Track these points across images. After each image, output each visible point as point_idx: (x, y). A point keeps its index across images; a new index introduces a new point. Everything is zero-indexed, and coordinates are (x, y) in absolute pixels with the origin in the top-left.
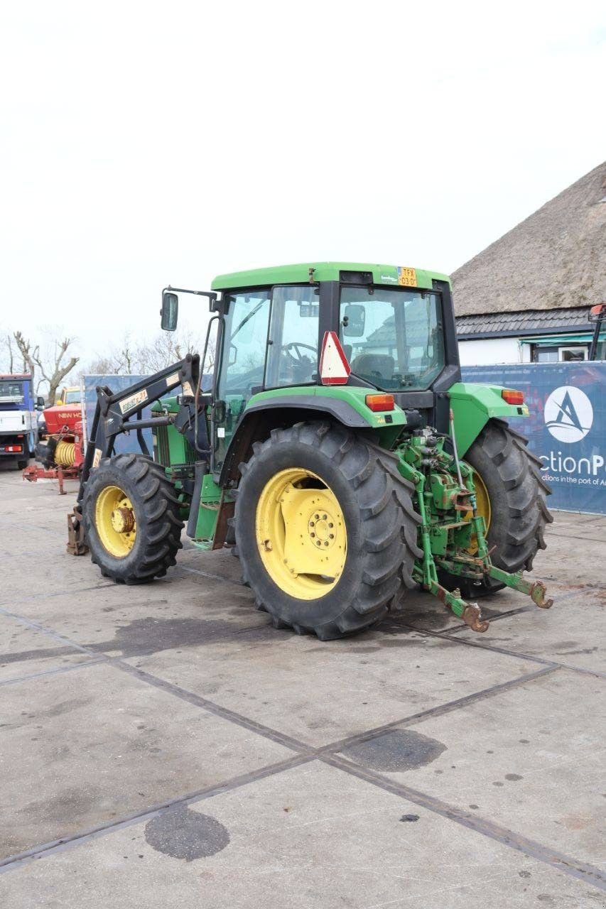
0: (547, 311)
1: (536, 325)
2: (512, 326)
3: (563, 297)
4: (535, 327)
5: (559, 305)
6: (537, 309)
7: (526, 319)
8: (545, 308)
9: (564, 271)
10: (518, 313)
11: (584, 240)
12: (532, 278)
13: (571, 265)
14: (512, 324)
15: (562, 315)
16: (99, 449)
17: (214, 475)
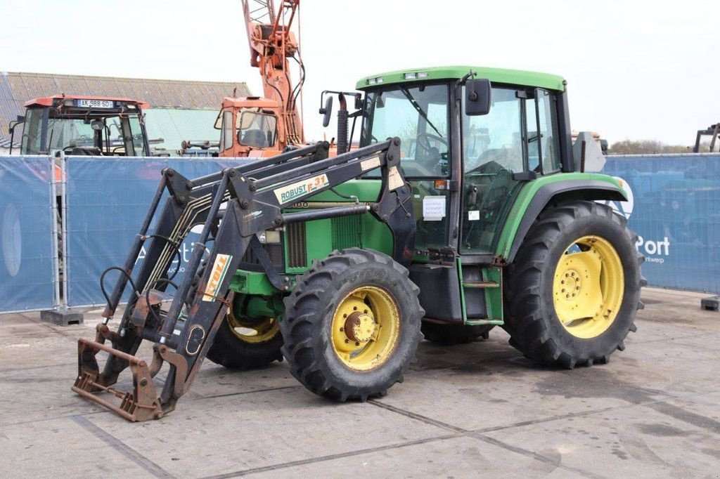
16: (224, 253)
17: (461, 257)
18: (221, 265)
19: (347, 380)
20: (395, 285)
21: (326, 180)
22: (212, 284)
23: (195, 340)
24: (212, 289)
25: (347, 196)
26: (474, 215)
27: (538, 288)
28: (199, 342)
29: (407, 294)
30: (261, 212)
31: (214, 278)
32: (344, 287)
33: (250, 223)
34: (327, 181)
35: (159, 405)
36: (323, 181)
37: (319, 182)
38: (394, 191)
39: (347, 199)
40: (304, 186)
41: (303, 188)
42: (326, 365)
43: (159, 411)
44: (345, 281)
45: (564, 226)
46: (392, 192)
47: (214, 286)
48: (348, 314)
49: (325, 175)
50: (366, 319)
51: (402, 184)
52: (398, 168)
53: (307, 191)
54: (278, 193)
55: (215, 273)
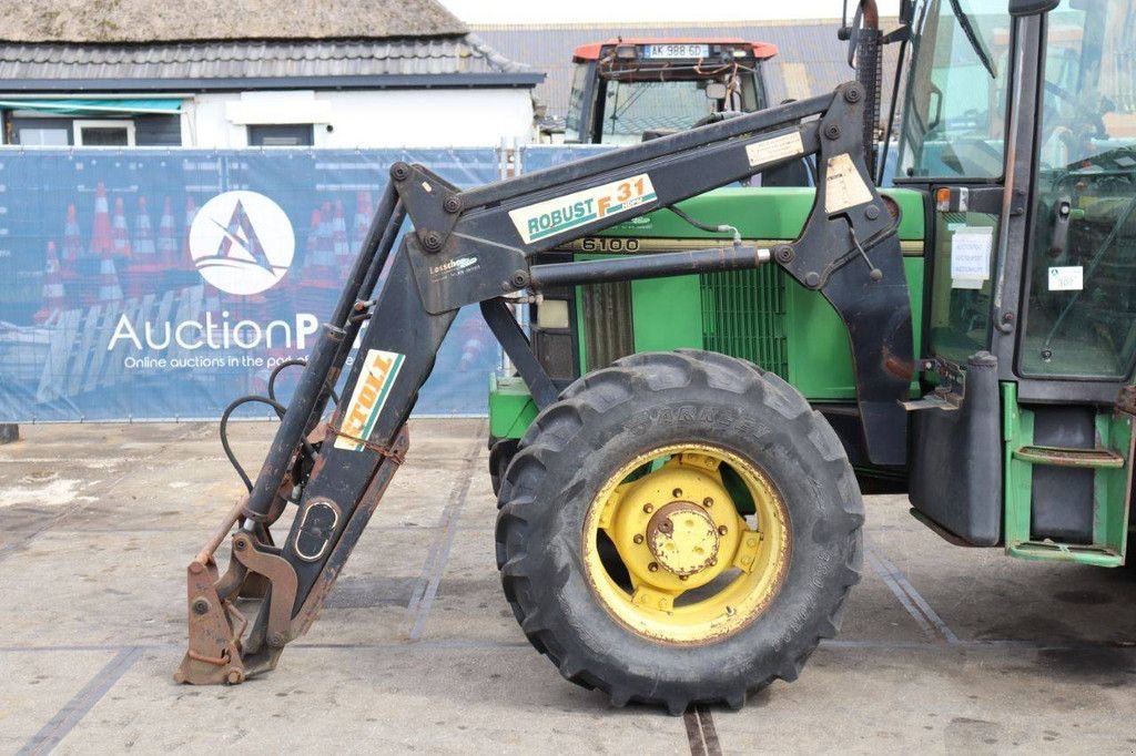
0: (30, 45)
1: (11, 72)
3: (59, 20)
5: (57, 35)
6: (6, 38)
16: (386, 349)
17: (1021, 383)
18: (378, 373)
19: (623, 661)
20: (768, 446)
21: (649, 188)
22: (356, 414)
23: (317, 530)
24: (357, 423)
25: (711, 226)
26: (1066, 279)
28: (325, 535)
29: (806, 469)
30: (474, 260)
31: (361, 399)
32: (613, 443)
33: (446, 285)
34: (652, 191)
35: (235, 655)
36: (640, 192)
37: (628, 193)
38: (843, 214)
39: (712, 233)
40: (589, 202)
41: (585, 207)
42: (563, 620)
43: (237, 668)
44: (619, 429)
46: (834, 216)
47: (362, 417)
48: (658, 505)
49: (645, 177)
50: (690, 523)
51: (866, 197)
52: (854, 159)
53: (596, 213)
54: (521, 218)
55: (365, 390)
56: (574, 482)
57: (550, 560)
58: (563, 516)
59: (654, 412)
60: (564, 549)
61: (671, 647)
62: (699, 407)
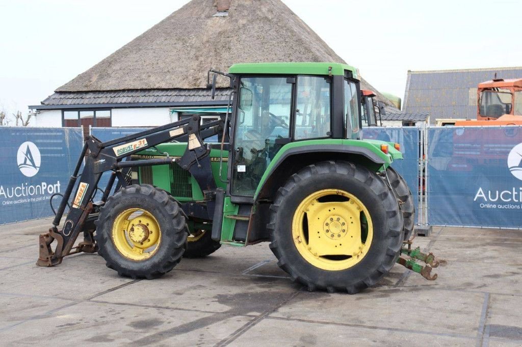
0: (189, 90)
1: (182, 99)
2: (164, 99)
3: (200, 81)
4: (182, 101)
5: (198, 86)
6: (182, 88)
7: (174, 94)
8: (187, 88)
9: (197, 63)
10: (167, 90)
11: (208, 42)
12: (173, 65)
13: (202, 59)
14: (163, 98)
15: (201, 93)
16: (84, 182)
17: (232, 197)
18: (83, 188)
21: (146, 142)
23: (68, 228)
24: (78, 201)
25: (162, 152)
26: (242, 169)
27: (274, 224)
28: (70, 230)
30: (104, 160)
31: (79, 195)
33: (98, 166)
35: (49, 259)
36: (144, 143)
37: (141, 143)
38: (193, 150)
39: (162, 154)
40: (131, 146)
43: (50, 262)
45: (300, 180)
46: (191, 150)
47: (79, 200)
49: (145, 139)
50: (138, 229)
51: (199, 145)
52: (196, 135)
53: (133, 149)
54: (116, 149)
55: (80, 193)
56: (108, 216)
57: (103, 235)
58: (106, 225)
59: (126, 199)
60: (106, 233)
61: (133, 261)
62: (137, 198)
